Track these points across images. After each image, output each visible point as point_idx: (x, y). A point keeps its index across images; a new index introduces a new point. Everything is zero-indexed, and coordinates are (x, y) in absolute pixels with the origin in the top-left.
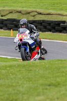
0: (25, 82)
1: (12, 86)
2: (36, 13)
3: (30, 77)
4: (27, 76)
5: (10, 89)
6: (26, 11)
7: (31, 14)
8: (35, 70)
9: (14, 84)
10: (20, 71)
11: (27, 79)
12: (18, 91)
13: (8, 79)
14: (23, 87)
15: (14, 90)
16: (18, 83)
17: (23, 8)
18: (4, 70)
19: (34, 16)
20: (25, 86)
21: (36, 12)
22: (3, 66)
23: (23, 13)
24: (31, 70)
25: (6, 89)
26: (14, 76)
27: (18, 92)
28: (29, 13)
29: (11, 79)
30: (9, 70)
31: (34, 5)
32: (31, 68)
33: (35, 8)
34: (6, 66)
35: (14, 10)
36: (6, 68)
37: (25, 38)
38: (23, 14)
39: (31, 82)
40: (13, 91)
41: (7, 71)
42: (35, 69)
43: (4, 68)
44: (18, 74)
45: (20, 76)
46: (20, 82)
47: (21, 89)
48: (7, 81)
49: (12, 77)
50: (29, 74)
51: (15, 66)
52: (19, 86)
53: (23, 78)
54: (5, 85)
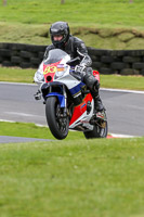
0: (107, 184)
1: (79, 191)
2: (131, 35)
3: (118, 172)
4: (110, 171)
5: (75, 199)
6: (109, 30)
7: (120, 37)
8: (128, 158)
9: (83, 188)
10: (96, 158)
11: (110, 177)
12: (91, 201)
13: (69, 177)
14: (101, 194)
15: (83, 200)
16: (92, 185)
17: (102, 23)
18: (62, 156)
19: (126, 41)
20: (107, 191)
21: (131, 32)
22: (59, 149)
23: (103, 34)
24: (119, 158)
25: (66, 199)
26: (84, 169)
27: (92, 205)
28: (116, 35)
29: (78, 176)
30: (72, 156)
31: (127, 17)
32: (118, 154)
33: (128, 24)
34: (66, 148)
35: (85, 29)
36: (66, 152)
37: (59, 74)
38: (103, 37)
39: (119, 184)
40: (81, 203)
41: (68, 159)
42: (128, 154)
43: (61, 153)
44: (91, 166)
45: (96, 170)
46: (96, 184)
47: (99, 199)
48: (67, 180)
49: (79, 172)
50: (116, 166)
51: (85, 148)
52: (95, 191)
53: (103, 174)
54: (64, 189)
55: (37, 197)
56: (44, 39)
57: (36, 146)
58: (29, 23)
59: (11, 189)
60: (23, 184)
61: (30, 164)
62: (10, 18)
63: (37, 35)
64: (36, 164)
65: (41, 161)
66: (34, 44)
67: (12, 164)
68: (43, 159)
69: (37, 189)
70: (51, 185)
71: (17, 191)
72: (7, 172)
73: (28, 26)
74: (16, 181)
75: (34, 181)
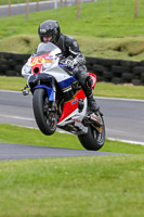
13: (141, 192)
18: (134, 170)
22: (132, 163)
25: (138, 213)
34: (138, 162)
37: (47, 65)
41: (140, 173)
43: (134, 167)
48: (139, 195)
54: (137, 203)
55: (109, 211)
56: (117, 53)
57: (109, 160)
58: (102, 36)
59: (84, 203)
60: (95, 197)
61: (102, 177)
62: (83, 32)
63: (110, 48)
64: (108, 178)
65: (113, 175)
66: (107, 58)
67: (85, 178)
68: (115, 173)
69: (109, 203)
70: (123, 200)
71: (90, 205)
72: (79, 185)
73: (101, 40)
74: (88, 194)
75: (106, 195)
